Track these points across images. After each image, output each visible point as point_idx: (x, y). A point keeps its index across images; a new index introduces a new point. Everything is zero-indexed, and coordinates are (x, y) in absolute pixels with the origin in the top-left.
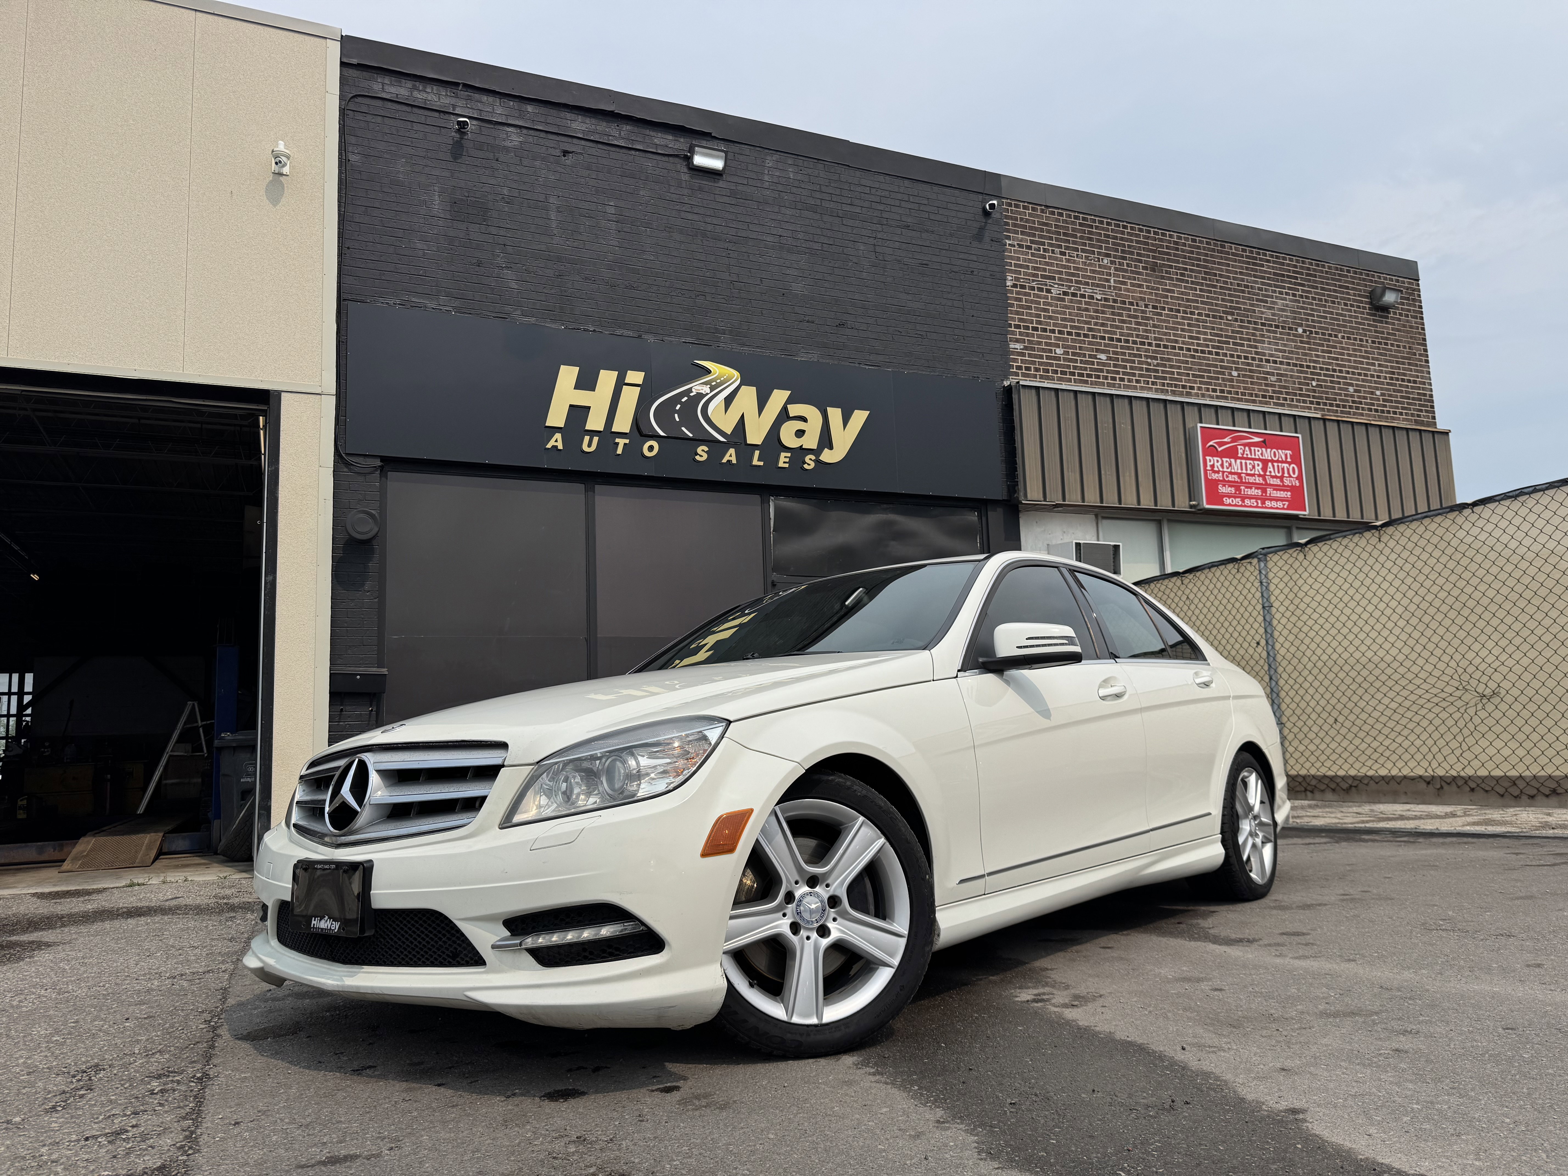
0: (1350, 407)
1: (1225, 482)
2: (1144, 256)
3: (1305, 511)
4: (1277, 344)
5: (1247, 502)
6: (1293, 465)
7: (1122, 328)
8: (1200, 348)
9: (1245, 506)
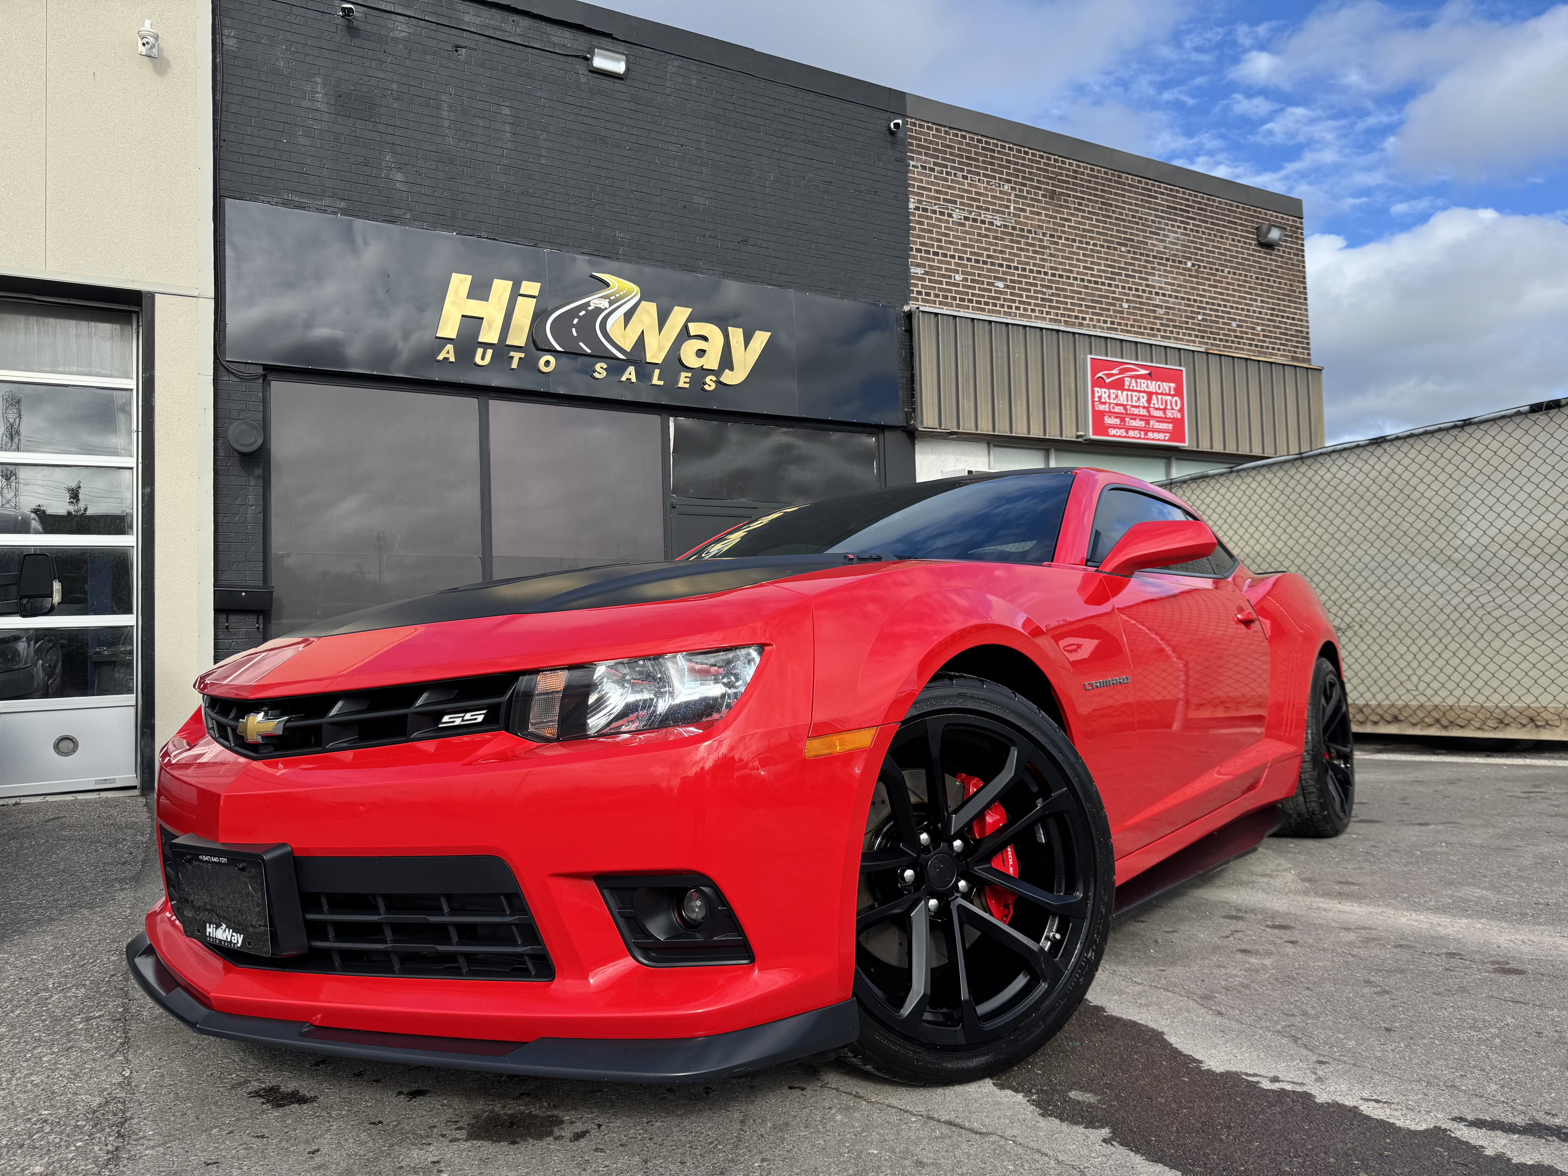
0: (1233, 342)
1: (1111, 413)
2: (1043, 183)
3: (1184, 442)
4: (1166, 277)
5: (1131, 433)
6: (1176, 398)
7: (1020, 256)
8: (1093, 279)
9: (1129, 437)
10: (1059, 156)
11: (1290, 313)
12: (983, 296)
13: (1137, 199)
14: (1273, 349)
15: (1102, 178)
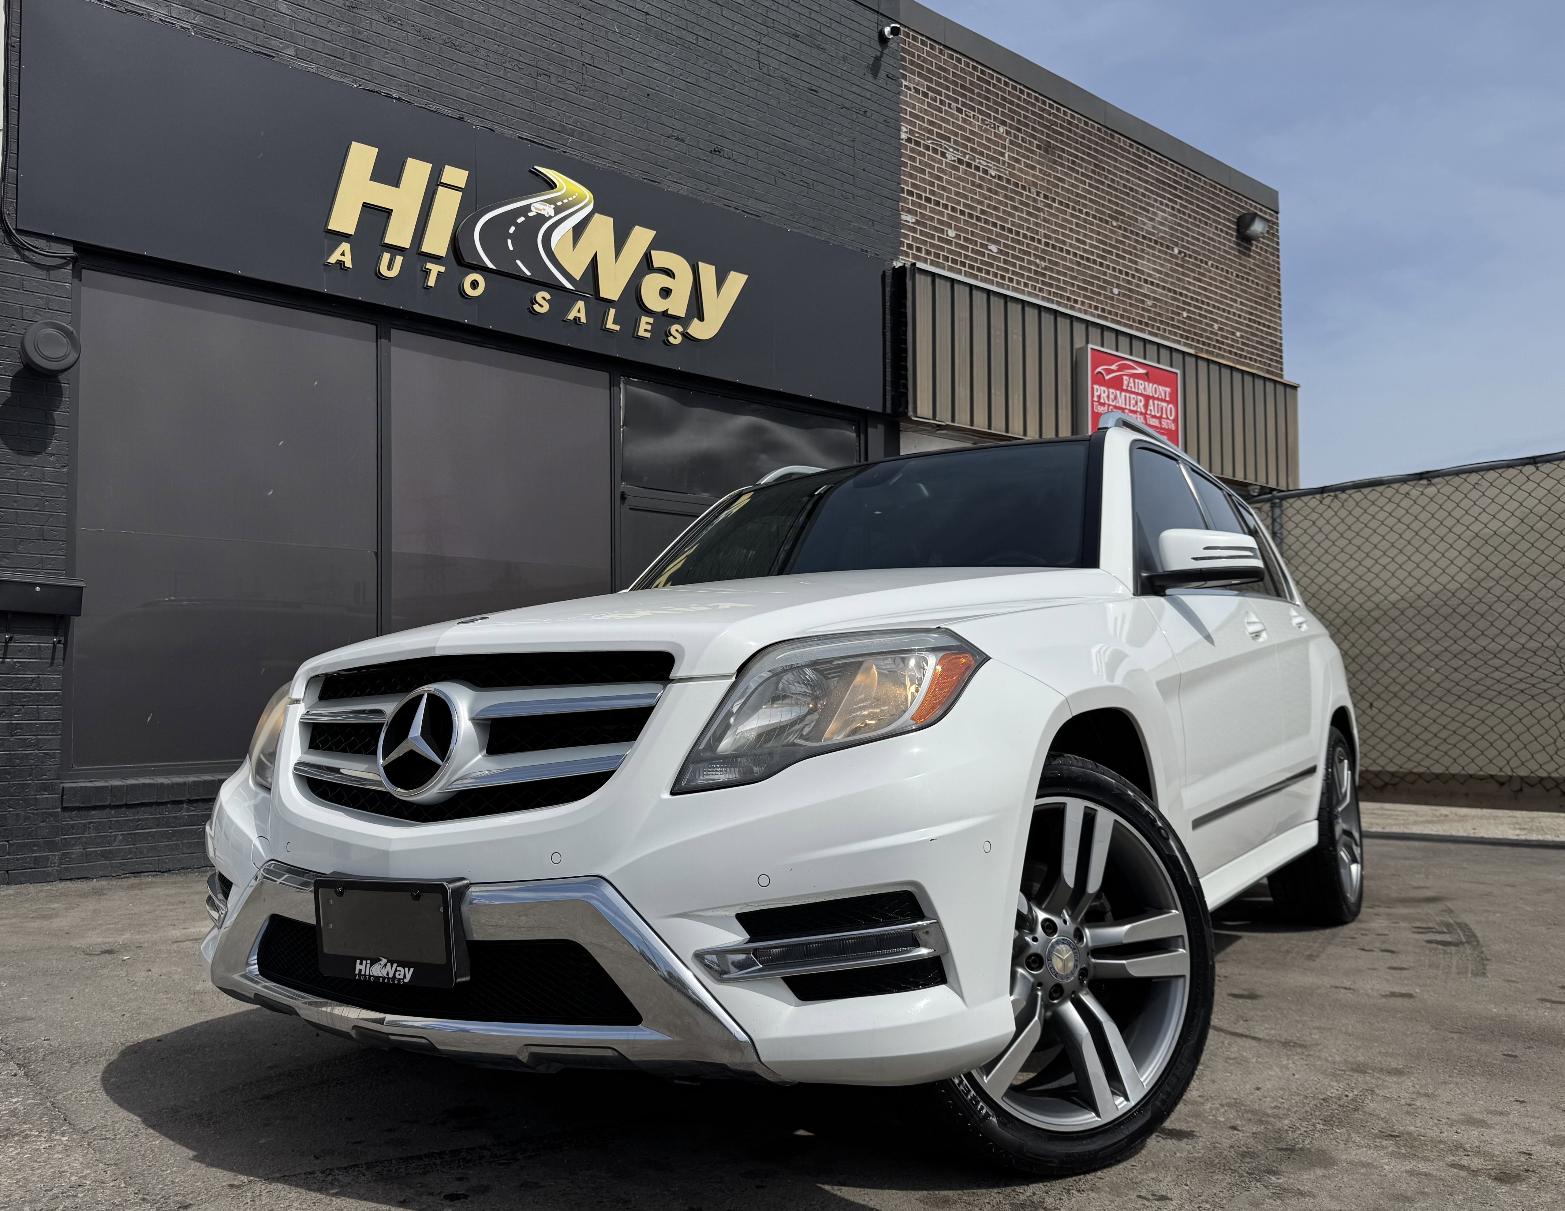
0: (1214, 347)
2: (1038, 131)
4: (1154, 263)
7: (1013, 216)
8: (1085, 255)
10: (1054, 101)
12: (976, 260)
14: (1251, 359)
15: (1096, 135)
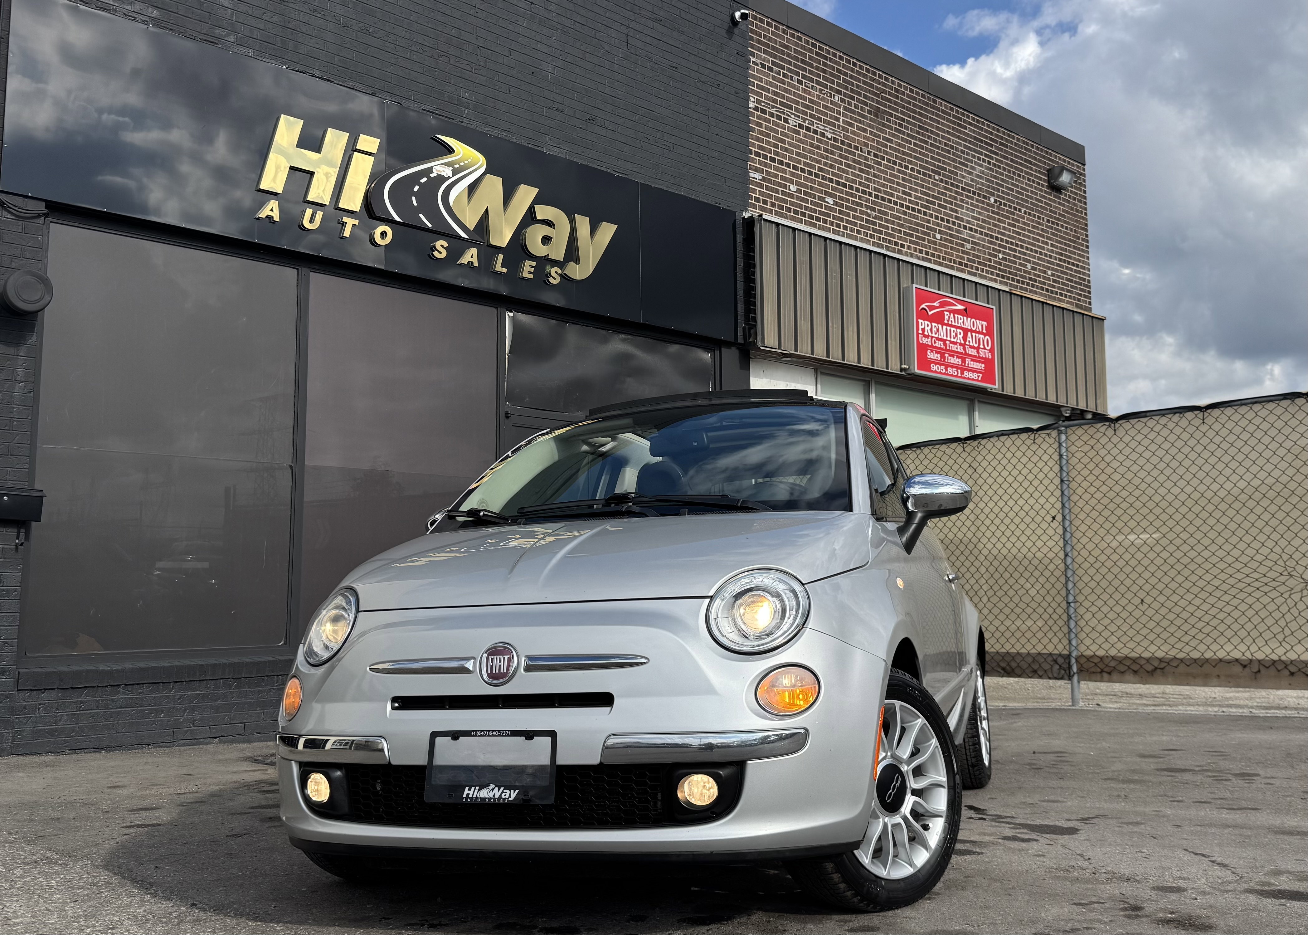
1: (933, 348)
2: (869, 99)
4: (973, 211)
5: (949, 370)
6: (987, 337)
8: (911, 205)
9: (948, 375)
10: (883, 72)
11: (1075, 259)
12: (815, 211)
13: (949, 127)
14: (1061, 294)
15: (920, 101)
